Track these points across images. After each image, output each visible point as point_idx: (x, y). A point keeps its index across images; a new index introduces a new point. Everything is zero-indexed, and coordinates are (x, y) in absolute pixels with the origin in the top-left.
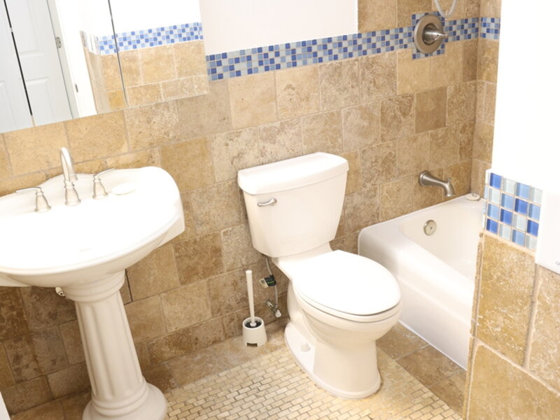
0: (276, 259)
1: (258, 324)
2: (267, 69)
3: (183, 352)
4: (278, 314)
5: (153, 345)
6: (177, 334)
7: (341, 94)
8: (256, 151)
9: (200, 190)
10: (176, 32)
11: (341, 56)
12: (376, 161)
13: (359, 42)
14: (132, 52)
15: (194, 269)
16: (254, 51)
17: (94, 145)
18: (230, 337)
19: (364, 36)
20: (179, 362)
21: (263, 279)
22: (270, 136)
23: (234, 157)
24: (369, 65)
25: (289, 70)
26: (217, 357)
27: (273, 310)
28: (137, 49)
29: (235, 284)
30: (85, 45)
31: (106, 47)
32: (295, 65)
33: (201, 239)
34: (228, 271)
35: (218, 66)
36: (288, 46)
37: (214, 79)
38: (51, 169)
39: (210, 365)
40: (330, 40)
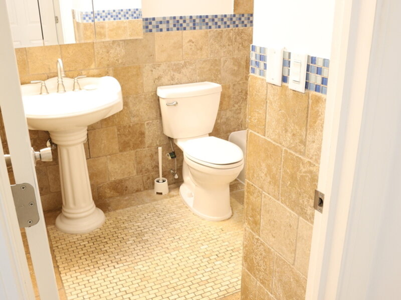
0: (176, 139)
1: (164, 181)
2: (178, 29)
3: (118, 194)
4: (176, 177)
5: (101, 187)
6: (115, 182)
7: (221, 49)
8: (169, 76)
9: (135, 96)
10: (130, 13)
11: (222, 26)
12: (241, 92)
13: (234, 19)
14: (102, 22)
15: (128, 143)
16: (171, 18)
17: (76, 62)
18: (147, 189)
19: (237, 16)
20: (115, 200)
21: (168, 154)
22: (178, 69)
23: (156, 79)
24: (239, 34)
25: (191, 31)
26: (138, 198)
27: (174, 174)
28: (106, 21)
29: (152, 156)
30: (74, 18)
31: (87, 18)
32: (194, 28)
33: (133, 125)
34: (148, 147)
35: (149, 25)
36: (191, 17)
37: (146, 32)
38: (51, 73)
39: (133, 202)
40: (216, 16)
